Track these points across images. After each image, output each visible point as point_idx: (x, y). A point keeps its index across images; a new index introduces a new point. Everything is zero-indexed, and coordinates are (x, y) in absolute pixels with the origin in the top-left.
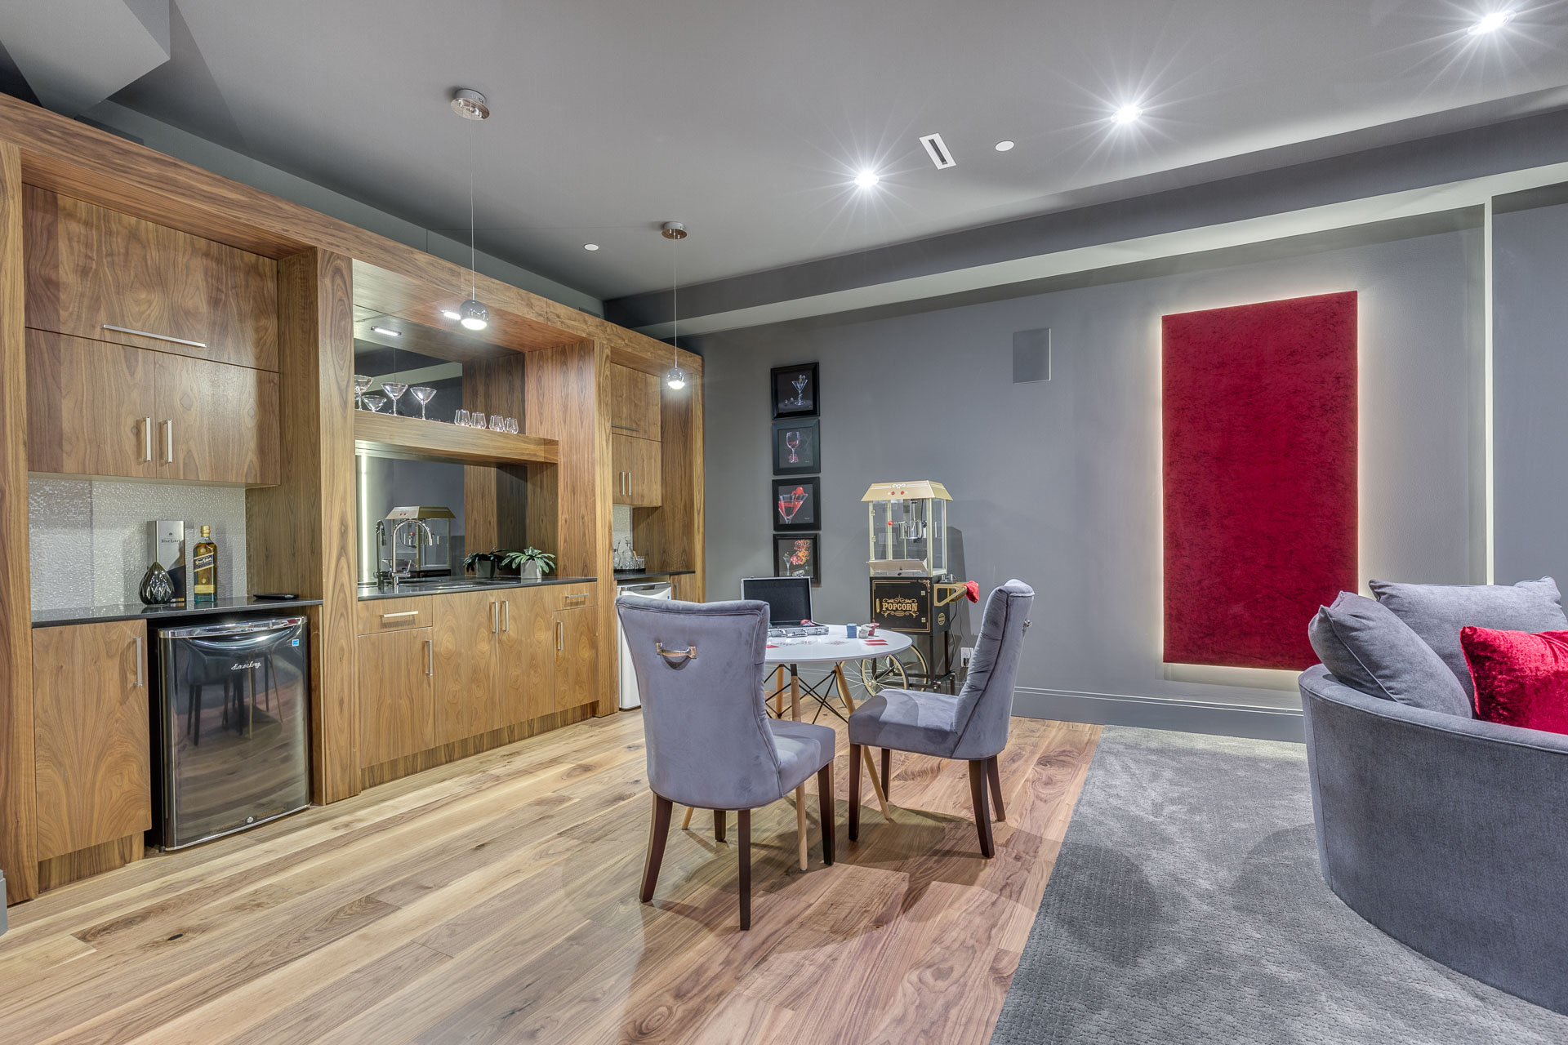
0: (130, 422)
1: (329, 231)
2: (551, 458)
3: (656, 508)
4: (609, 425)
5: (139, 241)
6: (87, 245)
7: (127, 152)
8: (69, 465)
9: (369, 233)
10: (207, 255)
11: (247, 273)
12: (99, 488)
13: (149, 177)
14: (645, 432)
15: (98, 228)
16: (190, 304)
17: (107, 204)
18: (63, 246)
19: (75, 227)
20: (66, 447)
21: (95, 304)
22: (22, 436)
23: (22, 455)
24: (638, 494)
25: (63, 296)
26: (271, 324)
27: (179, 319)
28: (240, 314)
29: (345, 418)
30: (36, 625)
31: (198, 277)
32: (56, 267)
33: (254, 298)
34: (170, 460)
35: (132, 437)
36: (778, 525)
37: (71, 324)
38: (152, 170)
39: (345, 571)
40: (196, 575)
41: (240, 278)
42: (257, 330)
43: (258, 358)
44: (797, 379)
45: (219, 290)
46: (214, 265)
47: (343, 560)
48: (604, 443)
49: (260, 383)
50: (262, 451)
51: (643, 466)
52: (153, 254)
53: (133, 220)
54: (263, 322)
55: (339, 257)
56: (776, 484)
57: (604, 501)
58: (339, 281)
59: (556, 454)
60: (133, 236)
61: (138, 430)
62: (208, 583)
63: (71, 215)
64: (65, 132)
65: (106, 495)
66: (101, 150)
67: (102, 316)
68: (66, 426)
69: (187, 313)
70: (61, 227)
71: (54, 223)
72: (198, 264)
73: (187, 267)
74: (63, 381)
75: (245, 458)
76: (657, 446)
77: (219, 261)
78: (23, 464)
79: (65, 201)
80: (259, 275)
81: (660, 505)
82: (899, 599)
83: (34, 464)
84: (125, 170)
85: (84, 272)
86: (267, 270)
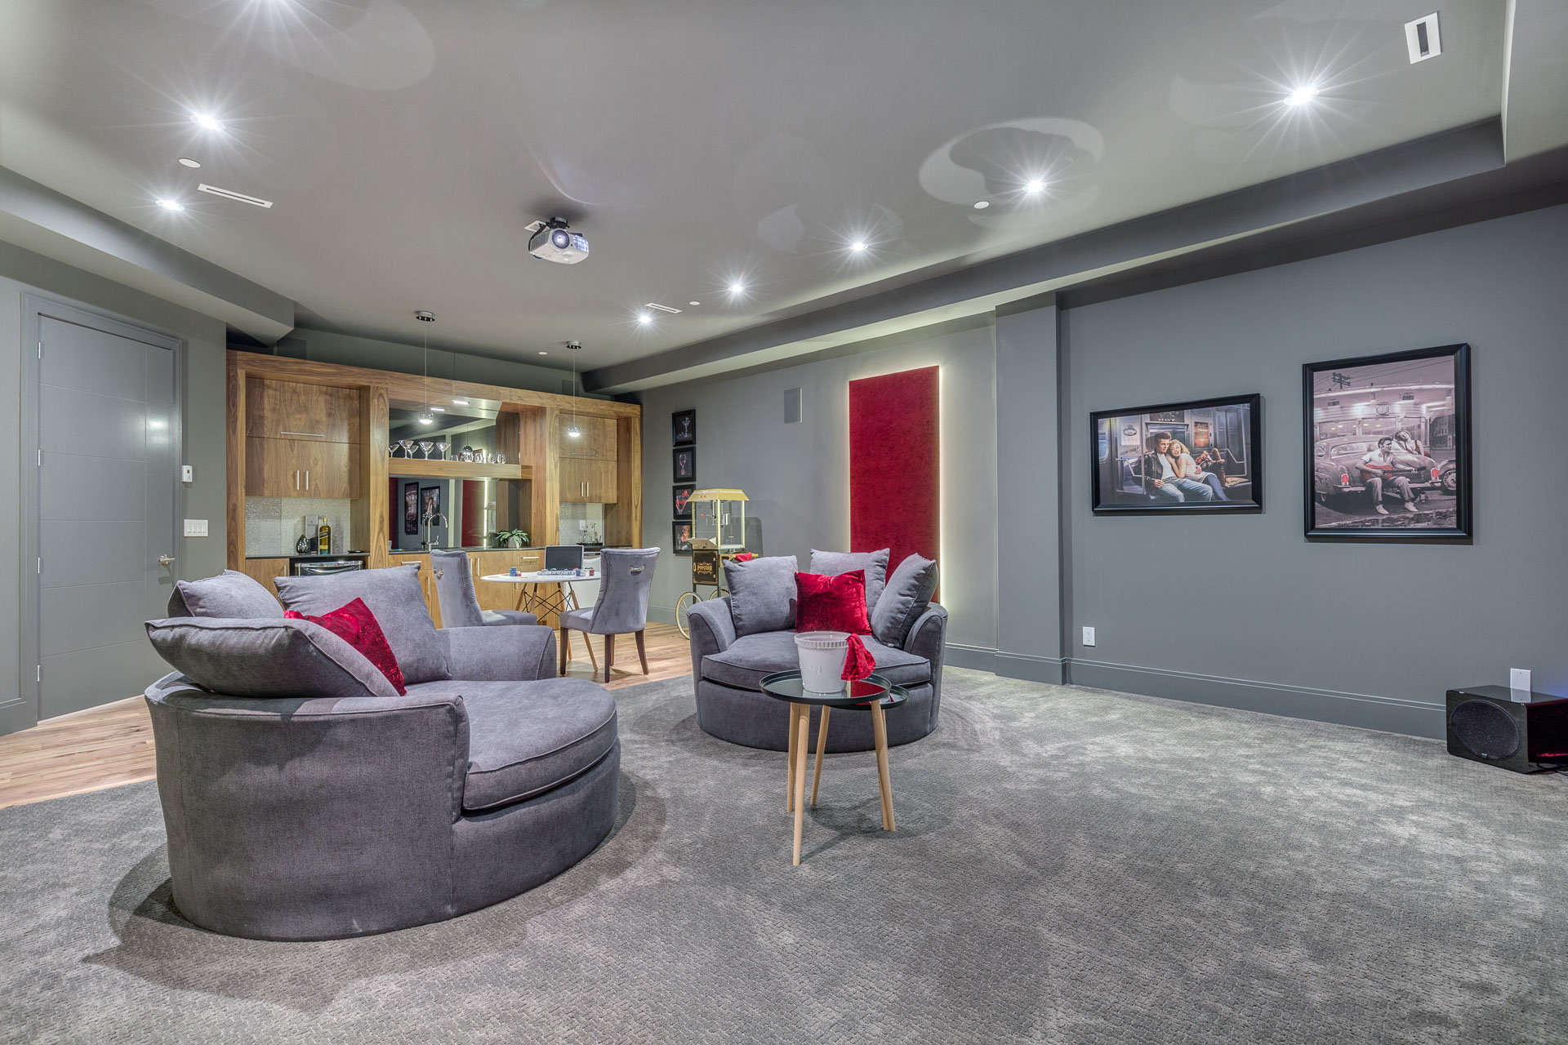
0: (291, 473)
1: (377, 377)
2: (527, 476)
3: (615, 504)
4: (557, 456)
5: (296, 393)
6: (275, 399)
7: (285, 362)
8: (267, 493)
9: (398, 373)
10: (326, 393)
11: (345, 399)
12: (285, 501)
13: (293, 371)
14: (603, 455)
15: (280, 391)
16: (318, 418)
17: (284, 381)
18: (266, 401)
19: (271, 392)
20: (266, 485)
21: (278, 422)
22: (244, 484)
23: (244, 491)
24: (596, 496)
25: (265, 422)
26: (356, 420)
27: (313, 426)
28: (341, 419)
29: (383, 467)
30: (247, 558)
31: (322, 405)
32: (263, 410)
33: (348, 410)
34: (307, 488)
35: (292, 480)
36: (676, 516)
37: (268, 433)
38: (295, 367)
39: (382, 540)
40: (321, 540)
41: (342, 402)
42: (349, 425)
43: (349, 438)
44: (685, 420)
45: (331, 409)
46: (330, 398)
47: (381, 535)
48: (553, 467)
49: (350, 449)
50: (351, 482)
51: (601, 478)
52: (303, 398)
53: (294, 384)
54: (352, 420)
55: (381, 388)
56: (675, 489)
57: (553, 501)
58: (381, 400)
59: (531, 474)
60: (294, 391)
61: (294, 476)
62: (325, 545)
63: (269, 387)
64: (261, 360)
65: (287, 504)
66: (276, 364)
67: (281, 427)
68: (266, 476)
69: (317, 422)
70: (265, 394)
71: (262, 392)
72: (322, 399)
73: (317, 401)
74: (265, 458)
75: (344, 484)
76: (614, 464)
77: (331, 395)
78: (244, 494)
79: (267, 382)
80: (350, 398)
81: (615, 502)
82: (704, 563)
83: (247, 494)
84: (284, 370)
85: (274, 410)
86: (355, 395)
